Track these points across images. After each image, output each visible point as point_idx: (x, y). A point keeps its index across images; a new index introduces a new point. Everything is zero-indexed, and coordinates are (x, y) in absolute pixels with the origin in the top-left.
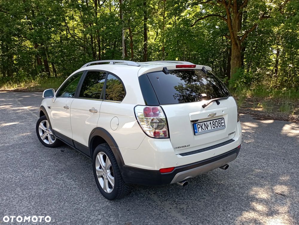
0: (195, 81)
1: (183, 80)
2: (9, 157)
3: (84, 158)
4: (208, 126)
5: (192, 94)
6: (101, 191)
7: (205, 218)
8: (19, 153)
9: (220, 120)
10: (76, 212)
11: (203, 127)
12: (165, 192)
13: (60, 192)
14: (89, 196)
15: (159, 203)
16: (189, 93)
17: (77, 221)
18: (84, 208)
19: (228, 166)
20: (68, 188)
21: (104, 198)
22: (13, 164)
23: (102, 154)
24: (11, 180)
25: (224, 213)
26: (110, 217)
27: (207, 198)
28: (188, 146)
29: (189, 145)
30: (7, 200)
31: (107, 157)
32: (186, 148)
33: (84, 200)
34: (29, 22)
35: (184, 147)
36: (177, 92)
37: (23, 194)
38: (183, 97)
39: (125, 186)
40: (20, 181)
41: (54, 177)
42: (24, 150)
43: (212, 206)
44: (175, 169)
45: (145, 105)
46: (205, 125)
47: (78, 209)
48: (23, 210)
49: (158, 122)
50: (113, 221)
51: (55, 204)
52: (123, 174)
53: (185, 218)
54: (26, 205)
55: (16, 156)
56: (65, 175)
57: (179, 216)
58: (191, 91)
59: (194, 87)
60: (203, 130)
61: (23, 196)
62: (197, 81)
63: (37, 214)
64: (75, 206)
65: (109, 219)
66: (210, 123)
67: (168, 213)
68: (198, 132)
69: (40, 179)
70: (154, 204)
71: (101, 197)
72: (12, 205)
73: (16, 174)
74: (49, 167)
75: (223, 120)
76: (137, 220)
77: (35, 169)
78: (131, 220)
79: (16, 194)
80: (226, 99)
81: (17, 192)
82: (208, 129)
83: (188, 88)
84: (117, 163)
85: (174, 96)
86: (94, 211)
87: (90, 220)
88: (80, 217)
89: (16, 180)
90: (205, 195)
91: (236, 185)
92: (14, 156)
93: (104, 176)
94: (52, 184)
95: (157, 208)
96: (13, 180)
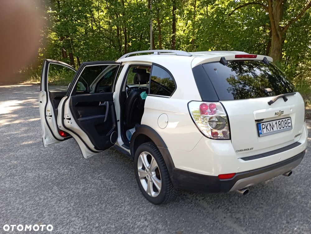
0: (246, 72)
1: (233, 70)
2: (42, 152)
3: (119, 156)
4: (273, 126)
5: (245, 88)
6: (145, 194)
7: (268, 230)
8: (52, 148)
9: (287, 119)
10: (120, 216)
11: (269, 127)
12: (215, 199)
13: (100, 192)
14: (131, 198)
15: (211, 211)
16: (242, 87)
17: (122, 227)
18: (128, 211)
19: (291, 173)
20: (107, 188)
21: (148, 201)
22: (47, 160)
23: (145, 153)
24: (46, 178)
25: (289, 226)
26: (157, 224)
27: (265, 208)
28: (251, 149)
29: (253, 148)
30: (44, 199)
31: (153, 158)
32: (248, 151)
33: (126, 203)
34: (55, 13)
35: (246, 150)
36: (231, 86)
37: (61, 194)
38: (237, 91)
39: (173, 191)
40: (56, 179)
41: (91, 175)
42: (57, 145)
43: (273, 217)
44: (236, 175)
45: (201, 100)
46: (270, 125)
47: (121, 213)
48: (63, 211)
49: (217, 120)
50: (162, 229)
51: (96, 206)
52: (173, 178)
53: (244, 229)
54: (65, 206)
55: (49, 152)
56: (102, 174)
57: (236, 227)
58: (244, 84)
59: (247, 80)
60: (268, 131)
61: (61, 195)
62: (248, 72)
63: (78, 216)
64: (117, 209)
65: (157, 226)
66: (276, 123)
67: (223, 223)
68: (262, 133)
69: (77, 177)
70: (204, 211)
71: (145, 200)
72: (51, 205)
73: (51, 171)
74: (85, 165)
75: (289, 119)
76: (189, 229)
77: (70, 167)
78: (182, 228)
79: (53, 194)
80: (293, 94)
81: (54, 191)
82: (273, 130)
83: (241, 81)
84: (165, 165)
85: (227, 90)
86: (139, 216)
87: (136, 226)
88: (124, 222)
89: (52, 178)
90: (262, 204)
91: (297, 194)
92: (47, 151)
93: (148, 177)
94: (90, 183)
95: (209, 216)
96: (49, 178)
